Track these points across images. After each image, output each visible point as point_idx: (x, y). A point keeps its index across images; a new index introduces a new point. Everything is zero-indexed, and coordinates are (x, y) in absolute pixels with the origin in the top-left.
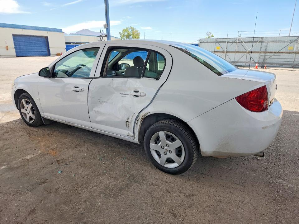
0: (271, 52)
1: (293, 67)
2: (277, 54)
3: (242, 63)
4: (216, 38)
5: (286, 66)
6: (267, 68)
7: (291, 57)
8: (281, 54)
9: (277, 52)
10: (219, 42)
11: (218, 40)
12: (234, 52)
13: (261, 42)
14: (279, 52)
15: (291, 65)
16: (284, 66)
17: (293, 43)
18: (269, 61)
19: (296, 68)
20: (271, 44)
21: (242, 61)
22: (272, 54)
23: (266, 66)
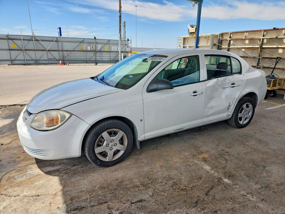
0: (68, 51)
1: (87, 63)
2: (72, 52)
3: (44, 61)
4: (7, 34)
5: (81, 62)
6: (69, 64)
7: (83, 55)
8: (76, 53)
9: (72, 51)
10: (12, 39)
11: (10, 37)
12: (33, 50)
13: (57, 41)
14: (74, 51)
15: (85, 61)
16: (80, 62)
17: (81, 43)
18: (67, 58)
19: (88, 63)
20: (65, 44)
21: (43, 59)
22: (69, 52)
23: (69, 63)
